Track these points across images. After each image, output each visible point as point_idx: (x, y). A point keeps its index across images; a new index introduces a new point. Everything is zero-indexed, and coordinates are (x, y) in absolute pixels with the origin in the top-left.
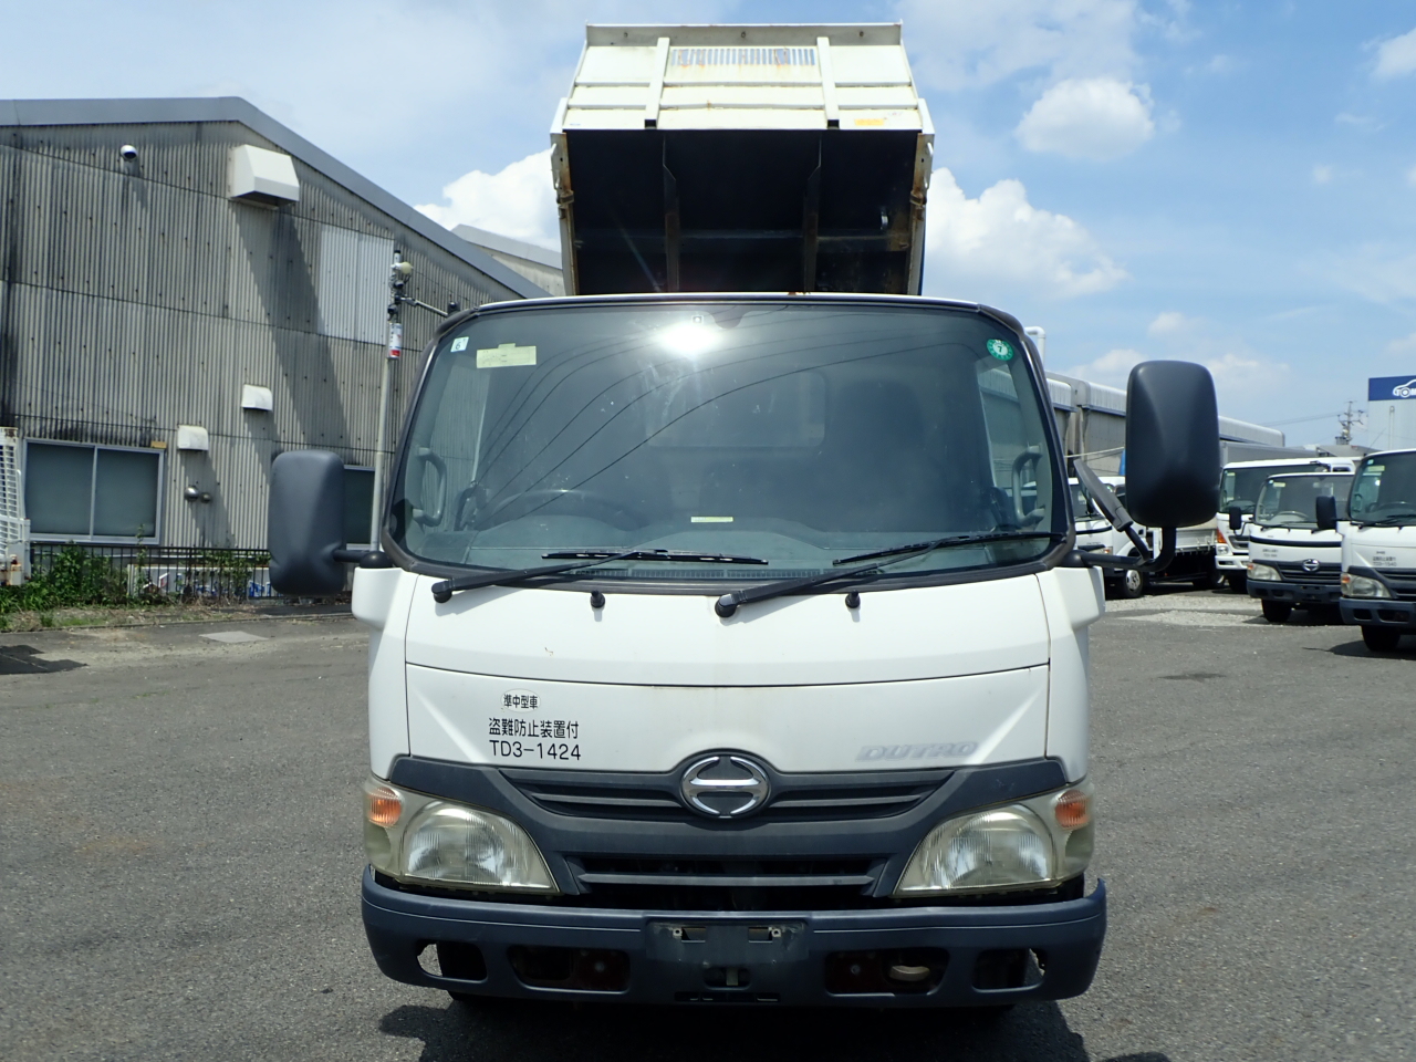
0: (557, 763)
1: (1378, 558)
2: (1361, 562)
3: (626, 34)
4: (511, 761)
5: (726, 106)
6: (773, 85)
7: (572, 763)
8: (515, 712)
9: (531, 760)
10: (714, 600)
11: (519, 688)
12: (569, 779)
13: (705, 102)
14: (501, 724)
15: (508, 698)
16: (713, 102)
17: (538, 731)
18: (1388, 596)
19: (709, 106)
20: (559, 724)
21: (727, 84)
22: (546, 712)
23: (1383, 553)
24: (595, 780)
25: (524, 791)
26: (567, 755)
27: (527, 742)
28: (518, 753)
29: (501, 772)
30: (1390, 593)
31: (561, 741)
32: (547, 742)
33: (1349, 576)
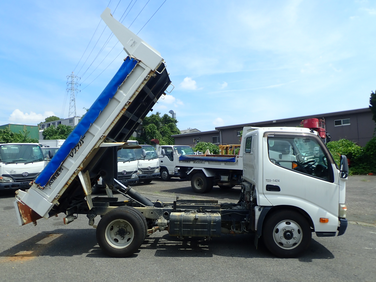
1: (11, 172)
2: (7, 173)
18: (13, 181)
23: (13, 170)
30: (14, 181)
33: (2, 177)
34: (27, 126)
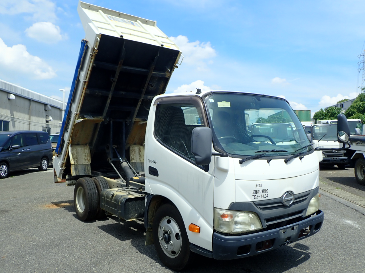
0: (264, 199)
3: (89, 7)
4: (256, 200)
5: (134, 35)
6: (138, 31)
7: (267, 198)
8: (258, 188)
9: (259, 199)
10: (284, 160)
11: (259, 183)
12: (266, 202)
13: (129, 33)
14: (255, 191)
15: (257, 185)
16: (131, 33)
17: (261, 192)
19: (130, 34)
20: (265, 190)
21: (128, 29)
22: (263, 188)
24: (270, 202)
25: (257, 206)
26: (266, 197)
27: (259, 195)
28: (257, 198)
29: (254, 203)
31: (265, 194)
32: (263, 194)
34: (299, 111)
